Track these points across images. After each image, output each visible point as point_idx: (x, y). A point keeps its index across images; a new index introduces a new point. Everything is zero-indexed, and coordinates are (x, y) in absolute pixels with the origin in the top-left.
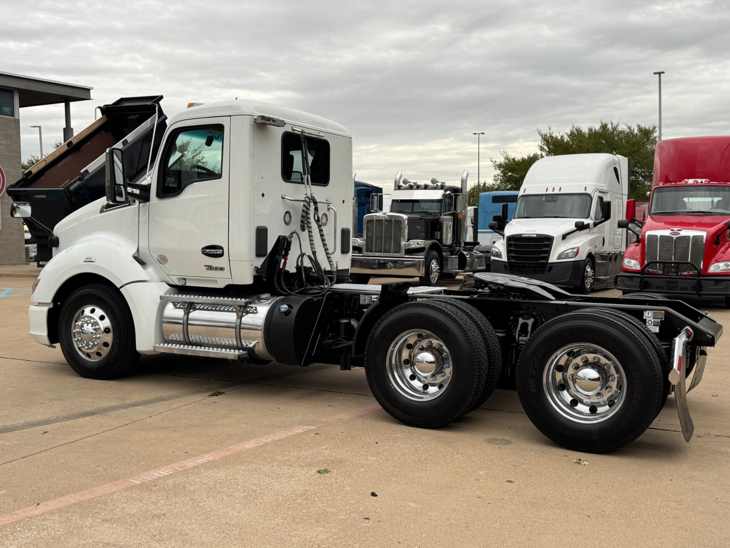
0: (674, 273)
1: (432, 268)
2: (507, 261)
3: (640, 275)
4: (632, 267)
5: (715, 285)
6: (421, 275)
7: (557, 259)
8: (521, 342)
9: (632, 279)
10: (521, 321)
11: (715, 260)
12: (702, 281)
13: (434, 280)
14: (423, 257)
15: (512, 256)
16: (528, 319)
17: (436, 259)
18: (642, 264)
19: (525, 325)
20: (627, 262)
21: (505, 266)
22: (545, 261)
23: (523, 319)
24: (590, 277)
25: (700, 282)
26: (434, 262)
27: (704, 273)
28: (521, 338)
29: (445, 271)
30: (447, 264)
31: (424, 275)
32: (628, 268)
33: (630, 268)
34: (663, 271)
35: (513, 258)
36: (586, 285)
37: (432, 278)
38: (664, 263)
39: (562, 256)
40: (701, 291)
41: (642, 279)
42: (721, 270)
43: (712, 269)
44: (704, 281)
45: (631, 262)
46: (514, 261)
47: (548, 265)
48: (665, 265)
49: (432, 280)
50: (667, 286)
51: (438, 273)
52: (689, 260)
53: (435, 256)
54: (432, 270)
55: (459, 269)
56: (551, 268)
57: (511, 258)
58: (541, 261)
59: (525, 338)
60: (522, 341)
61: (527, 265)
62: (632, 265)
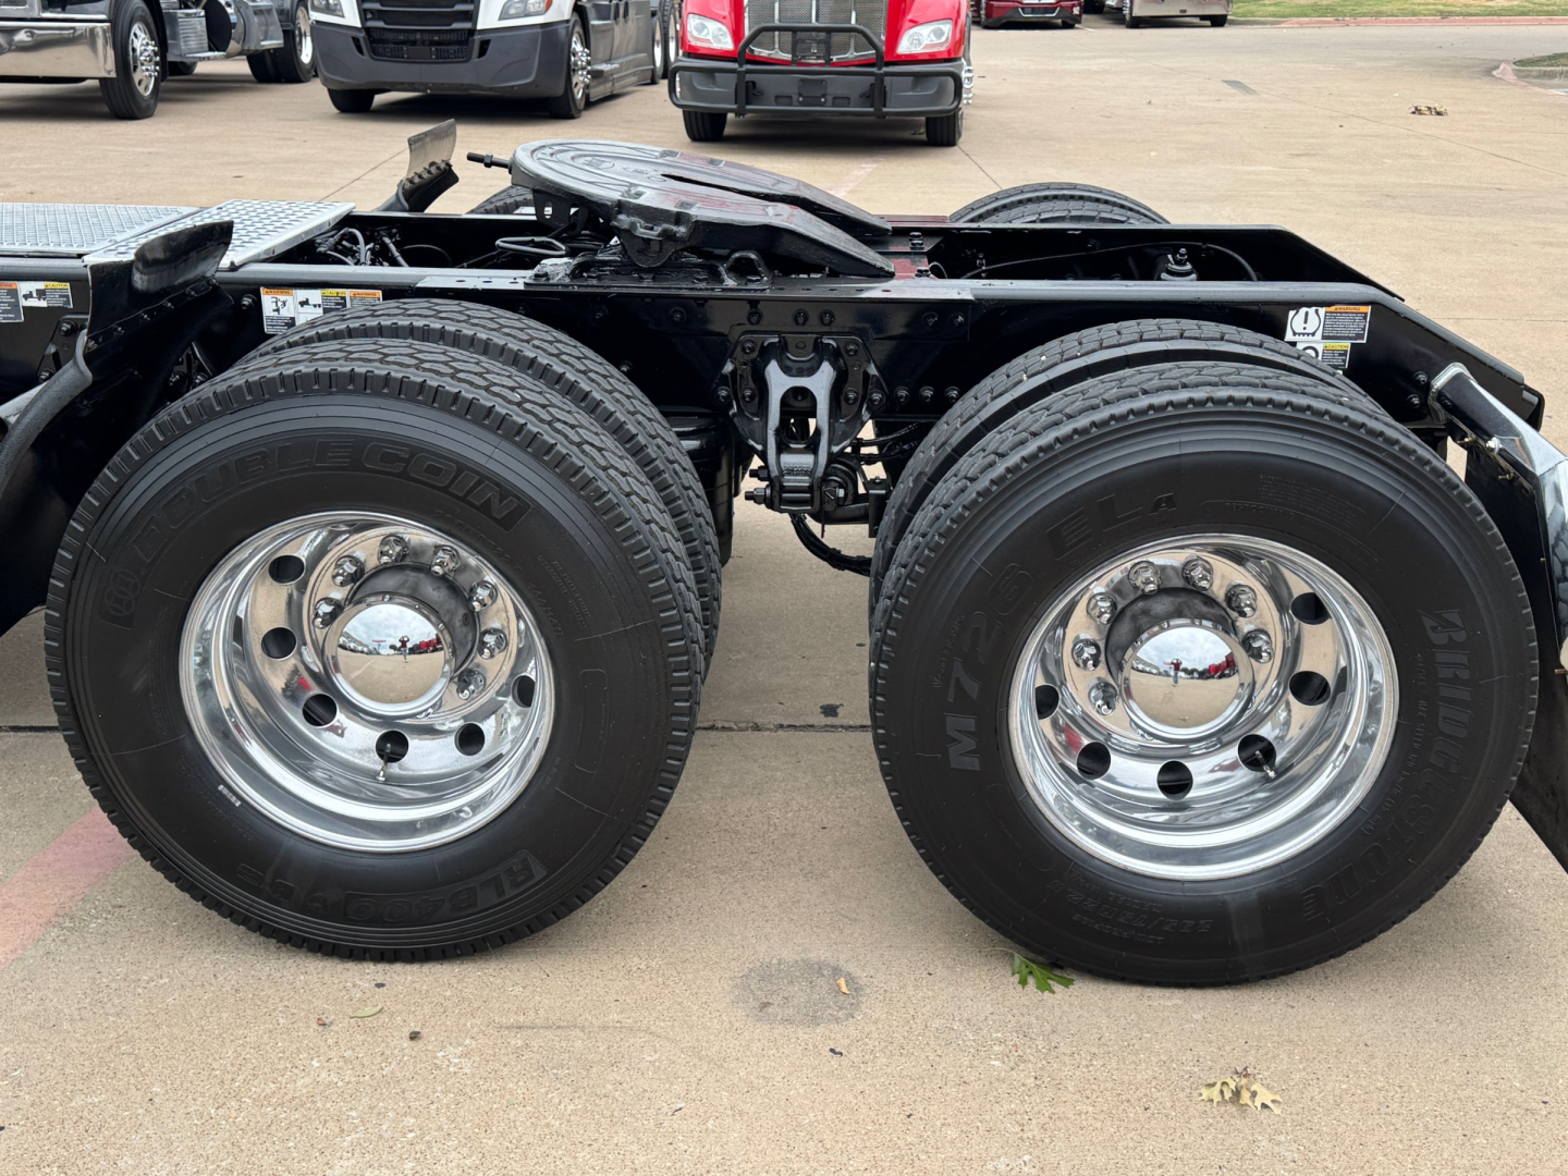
0: (818, 58)
1: (134, 50)
2: (359, 25)
3: (734, 66)
4: (708, 41)
5: (914, 87)
6: (103, 74)
7: (501, 19)
8: (790, 481)
9: (713, 78)
10: (779, 382)
11: (911, 21)
12: (887, 79)
13: (146, 88)
14: (103, 17)
15: (371, 11)
16: (811, 371)
17: (143, 20)
18: (737, 33)
19: (798, 404)
20: (696, 29)
21: (356, 40)
22: (468, 25)
23: (786, 370)
24: (583, 68)
25: (882, 81)
26: (138, 32)
27: (888, 57)
28: (789, 460)
29: (170, 58)
30: (175, 36)
31: (113, 75)
32: (699, 44)
33: (705, 45)
34: (794, 54)
35: (378, 15)
36: (575, 90)
37: (140, 83)
38: (794, 30)
39: (512, 11)
40: (885, 106)
41: (741, 75)
42: (927, 46)
43: (905, 46)
44: (889, 78)
45: (704, 27)
46: (380, 24)
47: (477, 37)
48: (798, 35)
49: (141, 89)
50: (800, 95)
51: (156, 64)
52: (853, 21)
53: (140, 13)
54: (135, 59)
55: (211, 50)
56: (484, 45)
57: (369, 16)
58: (456, 26)
59: (806, 460)
60: (791, 472)
61: (418, 36)
62: (710, 37)
